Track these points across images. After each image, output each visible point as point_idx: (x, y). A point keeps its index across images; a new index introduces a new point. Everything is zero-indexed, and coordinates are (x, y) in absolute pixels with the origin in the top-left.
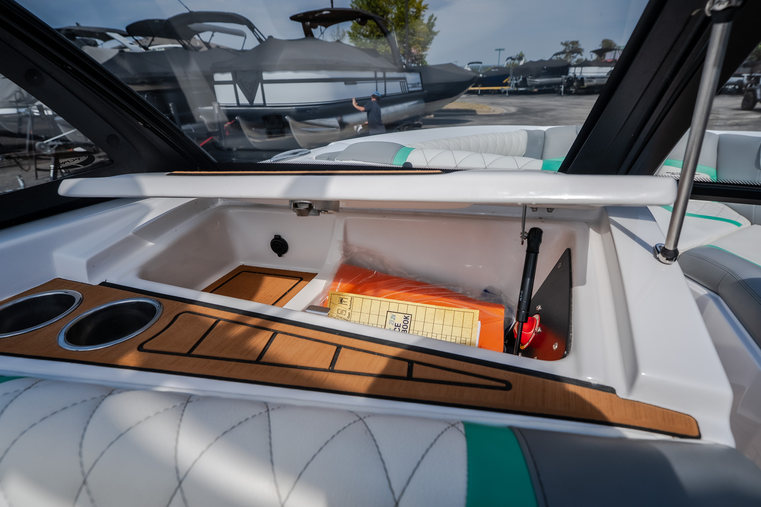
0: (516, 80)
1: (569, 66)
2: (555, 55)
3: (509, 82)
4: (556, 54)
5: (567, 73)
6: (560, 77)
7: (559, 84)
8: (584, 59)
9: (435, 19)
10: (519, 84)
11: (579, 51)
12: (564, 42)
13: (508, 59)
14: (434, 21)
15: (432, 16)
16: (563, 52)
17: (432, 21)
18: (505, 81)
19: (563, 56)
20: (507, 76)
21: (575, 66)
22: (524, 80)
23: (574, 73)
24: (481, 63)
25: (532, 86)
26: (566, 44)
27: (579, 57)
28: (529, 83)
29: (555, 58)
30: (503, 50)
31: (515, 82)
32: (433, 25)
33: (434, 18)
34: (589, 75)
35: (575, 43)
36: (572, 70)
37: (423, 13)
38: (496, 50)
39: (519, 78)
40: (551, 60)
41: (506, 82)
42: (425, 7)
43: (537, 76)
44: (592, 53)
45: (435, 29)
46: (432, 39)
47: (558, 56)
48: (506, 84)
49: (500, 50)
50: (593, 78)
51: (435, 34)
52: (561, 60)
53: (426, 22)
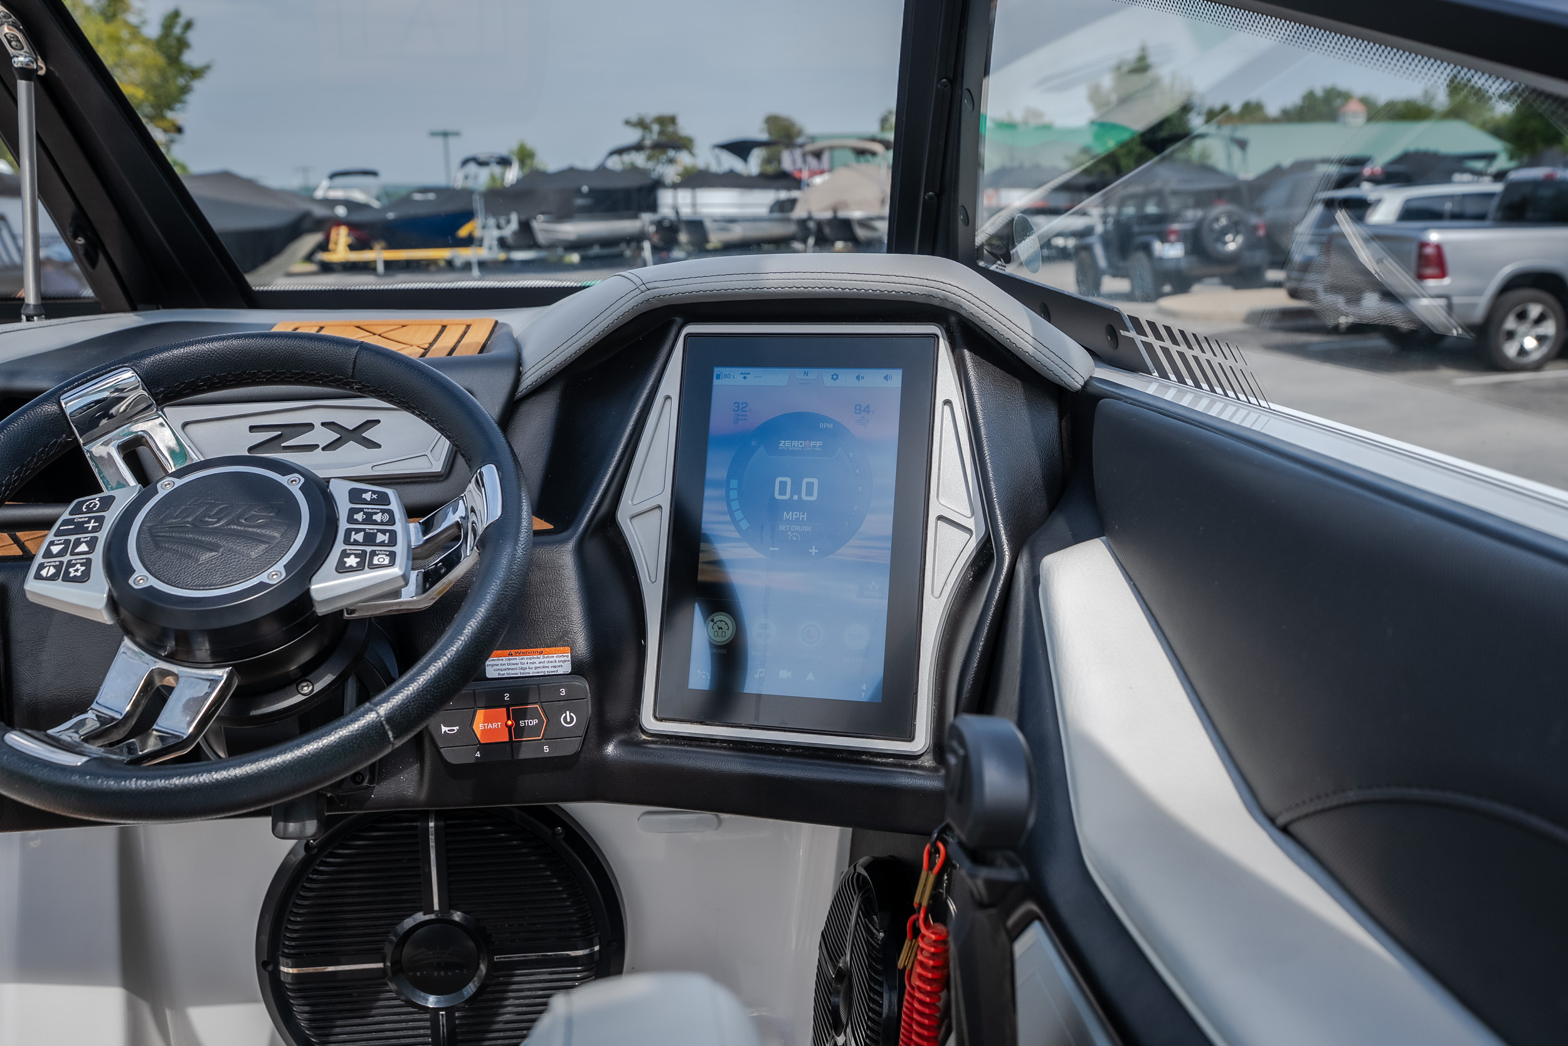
0: (499, 227)
1: (658, 184)
2: (612, 153)
3: (477, 234)
4: (620, 151)
5: (653, 207)
6: (635, 217)
7: (636, 240)
8: (700, 167)
9: (189, 25)
10: (510, 241)
11: (684, 144)
12: (634, 118)
13: (465, 162)
14: (184, 33)
15: (176, 14)
16: (638, 147)
17: (177, 30)
18: (463, 232)
19: (639, 159)
20: (467, 216)
21: (675, 186)
22: (525, 227)
23: (675, 205)
24: (374, 174)
25: (552, 246)
26: (642, 124)
27: (684, 159)
28: (541, 238)
29: (614, 163)
30: (456, 134)
31: (496, 233)
32: (182, 44)
33: (182, 21)
34: (719, 211)
35: (664, 122)
36: (666, 198)
38: (434, 134)
39: (508, 222)
40: (602, 169)
41: (469, 233)
43: (564, 214)
44: (717, 151)
45: (191, 58)
46: (185, 90)
47: (623, 158)
48: (469, 241)
49: (445, 134)
50: (732, 220)
51: (196, 74)
52: (634, 169)
53: (153, 31)
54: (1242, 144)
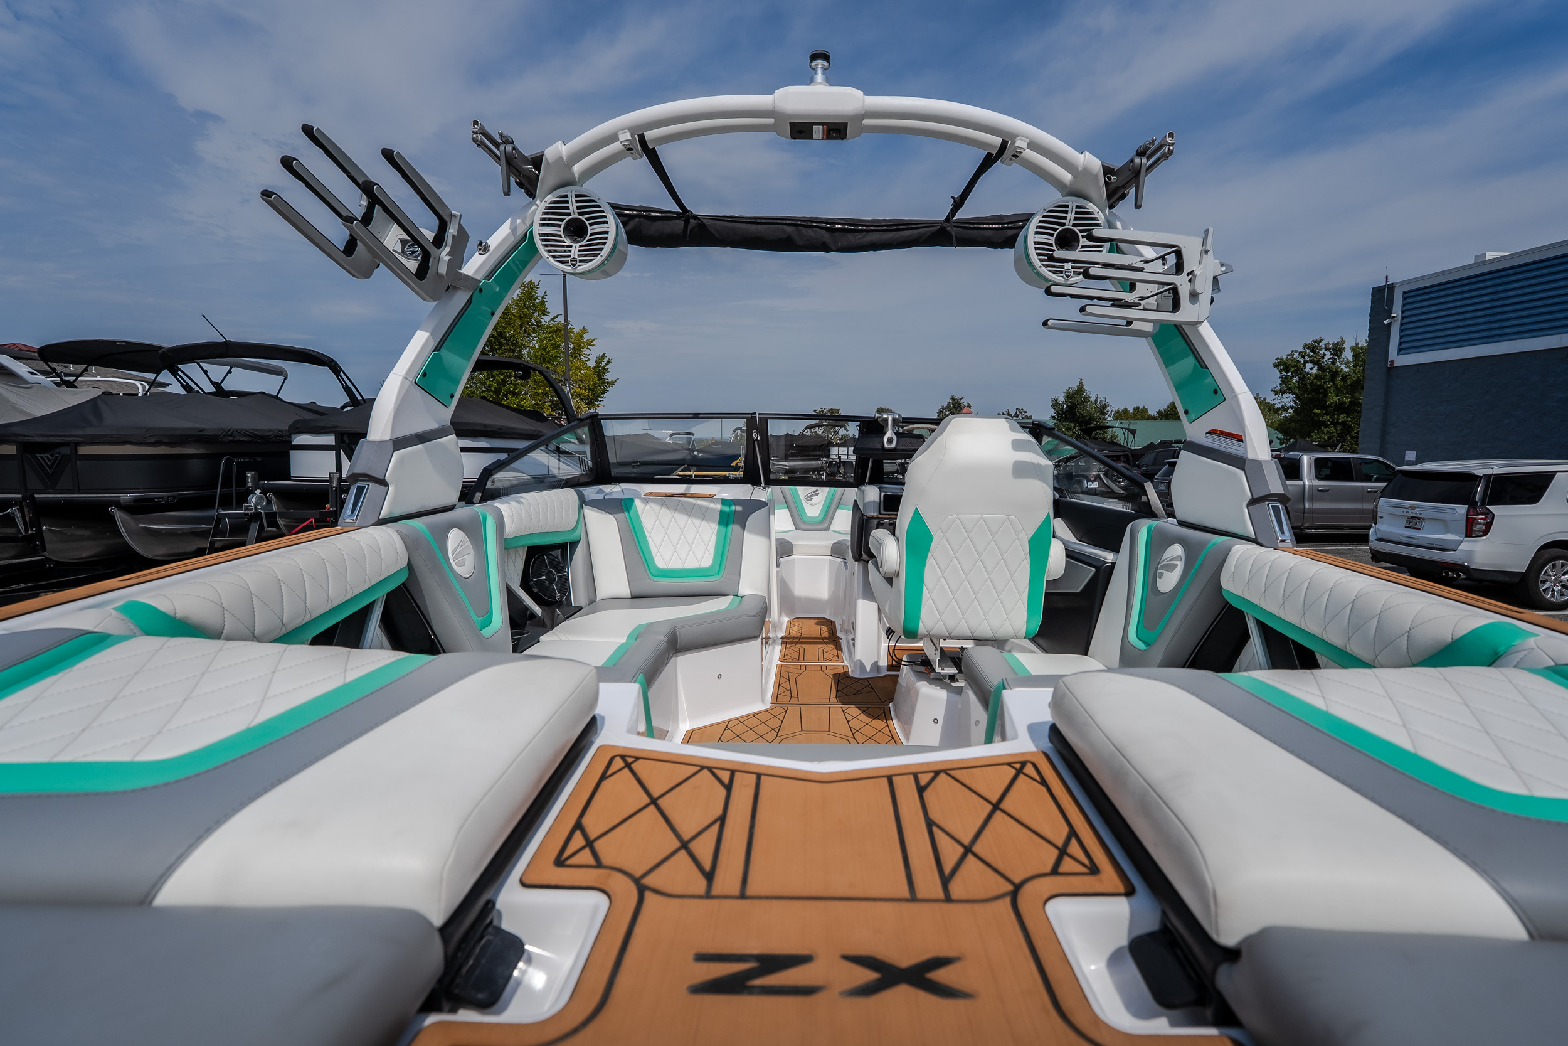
1: (830, 444)
2: (806, 428)
4: (811, 427)
5: (827, 455)
6: (819, 460)
7: (818, 470)
8: (851, 435)
9: (609, 362)
11: (843, 425)
13: (735, 430)
14: (606, 365)
15: (603, 356)
16: (820, 426)
17: (603, 364)
18: (734, 464)
19: (819, 431)
20: (735, 456)
21: (838, 445)
23: (838, 454)
27: (843, 432)
29: (808, 432)
32: (605, 370)
33: (606, 360)
35: (834, 412)
36: (834, 451)
37: (586, 351)
40: (802, 435)
41: (737, 464)
42: (590, 343)
43: (785, 458)
45: (608, 377)
46: (604, 391)
47: (813, 430)
48: (735, 469)
51: (610, 384)
52: (818, 436)
53: (592, 364)
54: (1133, 432)
